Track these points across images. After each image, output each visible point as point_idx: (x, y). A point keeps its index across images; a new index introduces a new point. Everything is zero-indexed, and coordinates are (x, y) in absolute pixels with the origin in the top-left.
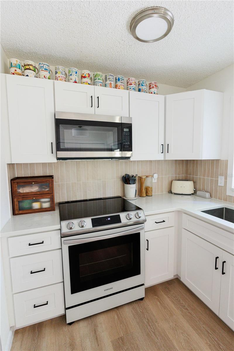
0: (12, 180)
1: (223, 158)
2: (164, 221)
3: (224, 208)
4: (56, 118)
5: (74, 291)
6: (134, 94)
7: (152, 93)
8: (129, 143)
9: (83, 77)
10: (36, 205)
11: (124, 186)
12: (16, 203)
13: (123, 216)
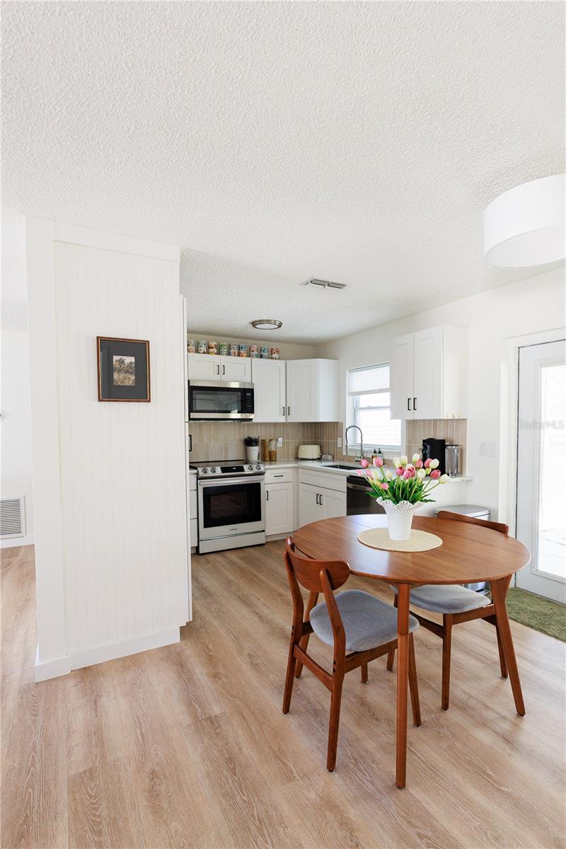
1: (340, 421)
2: (282, 476)
3: (338, 465)
4: (190, 385)
6: (256, 361)
7: (273, 359)
8: (251, 407)
9: (209, 347)
11: (246, 449)
13: (245, 467)
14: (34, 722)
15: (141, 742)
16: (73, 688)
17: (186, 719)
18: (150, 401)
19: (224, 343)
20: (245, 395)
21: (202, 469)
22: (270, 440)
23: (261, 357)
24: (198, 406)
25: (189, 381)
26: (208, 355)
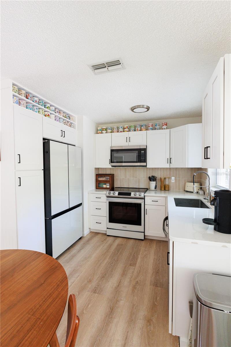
0: (96, 174)
2: (157, 201)
5: (110, 222)
6: (150, 132)
7: (163, 129)
8: (144, 159)
9: (124, 128)
10: (104, 186)
12: (97, 184)
13: (133, 193)
19: (132, 125)
20: (140, 152)
22: (165, 178)
24: (116, 159)
25: (111, 147)
26: (124, 132)
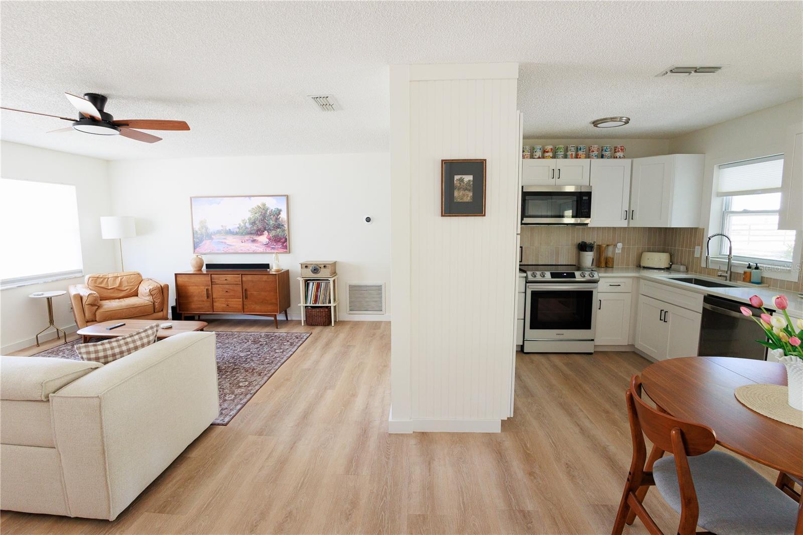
1: (701, 227)
2: (619, 285)
3: (692, 279)
4: (524, 191)
5: (532, 327)
6: (596, 162)
7: (617, 158)
8: (587, 210)
9: (545, 152)
11: (579, 253)
13: (577, 274)
14: (387, 463)
15: (463, 509)
16: (414, 446)
17: (501, 504)
18: (485, 215)
19: (560, 146)
20: (581, 198)
21: (532, 272)
22: (608, 245)
23: (602, 157)
24: (530, 212)
25: (522, 187)
26: (543, 160)
